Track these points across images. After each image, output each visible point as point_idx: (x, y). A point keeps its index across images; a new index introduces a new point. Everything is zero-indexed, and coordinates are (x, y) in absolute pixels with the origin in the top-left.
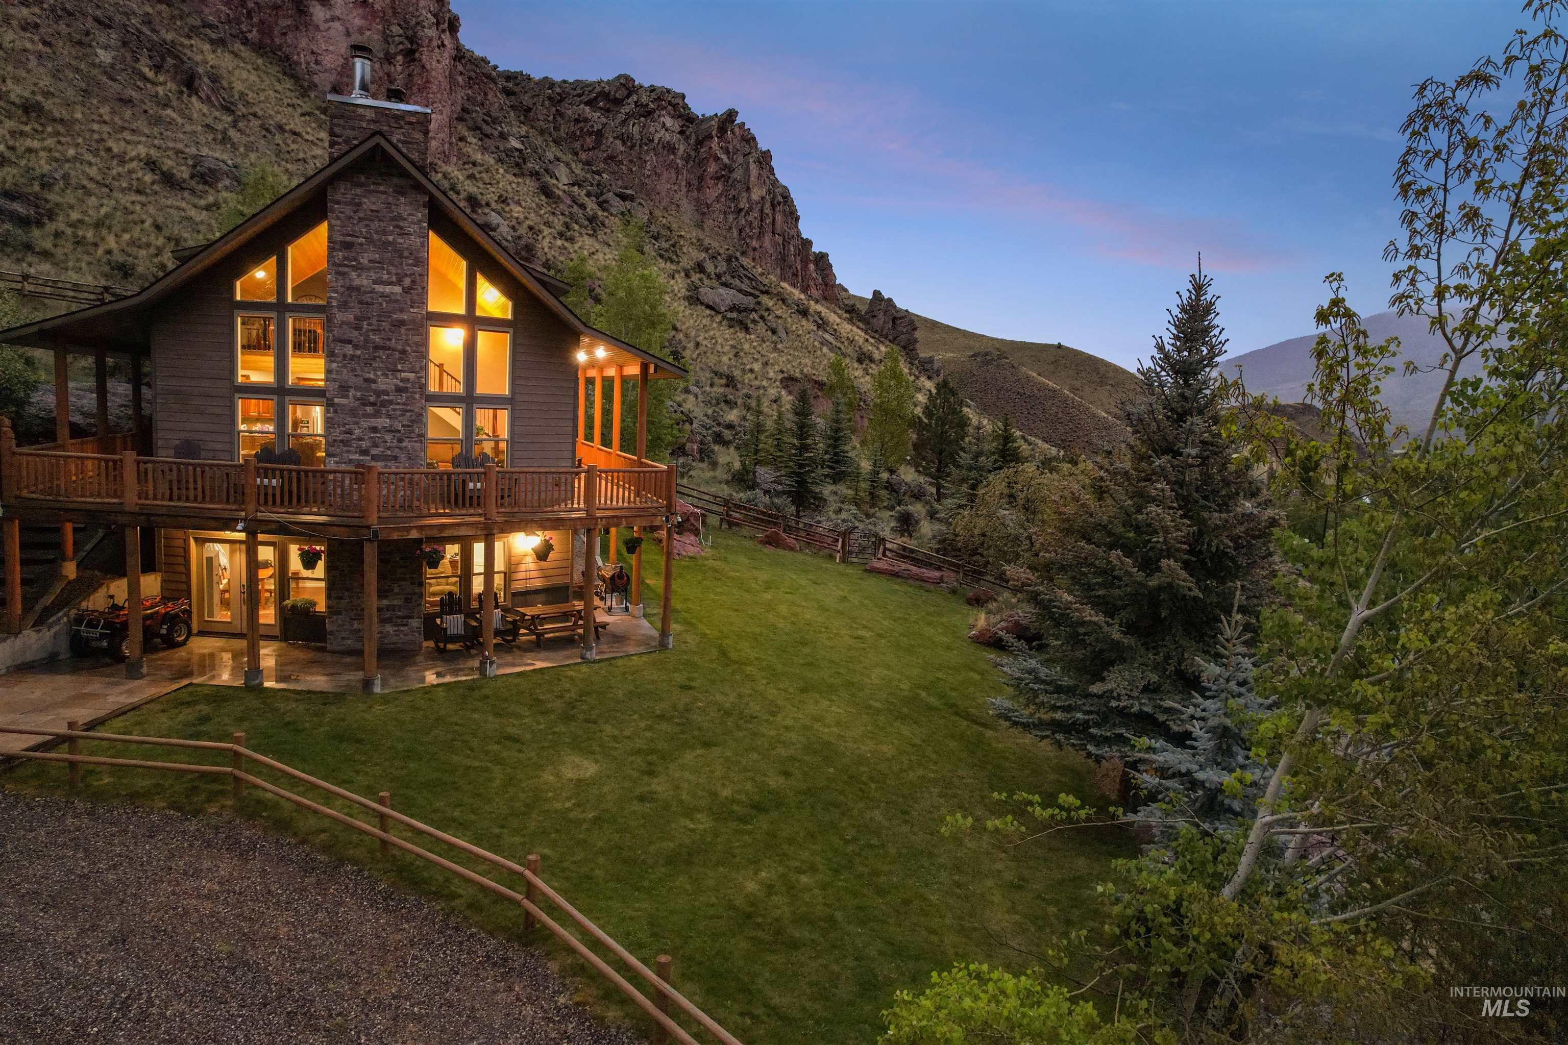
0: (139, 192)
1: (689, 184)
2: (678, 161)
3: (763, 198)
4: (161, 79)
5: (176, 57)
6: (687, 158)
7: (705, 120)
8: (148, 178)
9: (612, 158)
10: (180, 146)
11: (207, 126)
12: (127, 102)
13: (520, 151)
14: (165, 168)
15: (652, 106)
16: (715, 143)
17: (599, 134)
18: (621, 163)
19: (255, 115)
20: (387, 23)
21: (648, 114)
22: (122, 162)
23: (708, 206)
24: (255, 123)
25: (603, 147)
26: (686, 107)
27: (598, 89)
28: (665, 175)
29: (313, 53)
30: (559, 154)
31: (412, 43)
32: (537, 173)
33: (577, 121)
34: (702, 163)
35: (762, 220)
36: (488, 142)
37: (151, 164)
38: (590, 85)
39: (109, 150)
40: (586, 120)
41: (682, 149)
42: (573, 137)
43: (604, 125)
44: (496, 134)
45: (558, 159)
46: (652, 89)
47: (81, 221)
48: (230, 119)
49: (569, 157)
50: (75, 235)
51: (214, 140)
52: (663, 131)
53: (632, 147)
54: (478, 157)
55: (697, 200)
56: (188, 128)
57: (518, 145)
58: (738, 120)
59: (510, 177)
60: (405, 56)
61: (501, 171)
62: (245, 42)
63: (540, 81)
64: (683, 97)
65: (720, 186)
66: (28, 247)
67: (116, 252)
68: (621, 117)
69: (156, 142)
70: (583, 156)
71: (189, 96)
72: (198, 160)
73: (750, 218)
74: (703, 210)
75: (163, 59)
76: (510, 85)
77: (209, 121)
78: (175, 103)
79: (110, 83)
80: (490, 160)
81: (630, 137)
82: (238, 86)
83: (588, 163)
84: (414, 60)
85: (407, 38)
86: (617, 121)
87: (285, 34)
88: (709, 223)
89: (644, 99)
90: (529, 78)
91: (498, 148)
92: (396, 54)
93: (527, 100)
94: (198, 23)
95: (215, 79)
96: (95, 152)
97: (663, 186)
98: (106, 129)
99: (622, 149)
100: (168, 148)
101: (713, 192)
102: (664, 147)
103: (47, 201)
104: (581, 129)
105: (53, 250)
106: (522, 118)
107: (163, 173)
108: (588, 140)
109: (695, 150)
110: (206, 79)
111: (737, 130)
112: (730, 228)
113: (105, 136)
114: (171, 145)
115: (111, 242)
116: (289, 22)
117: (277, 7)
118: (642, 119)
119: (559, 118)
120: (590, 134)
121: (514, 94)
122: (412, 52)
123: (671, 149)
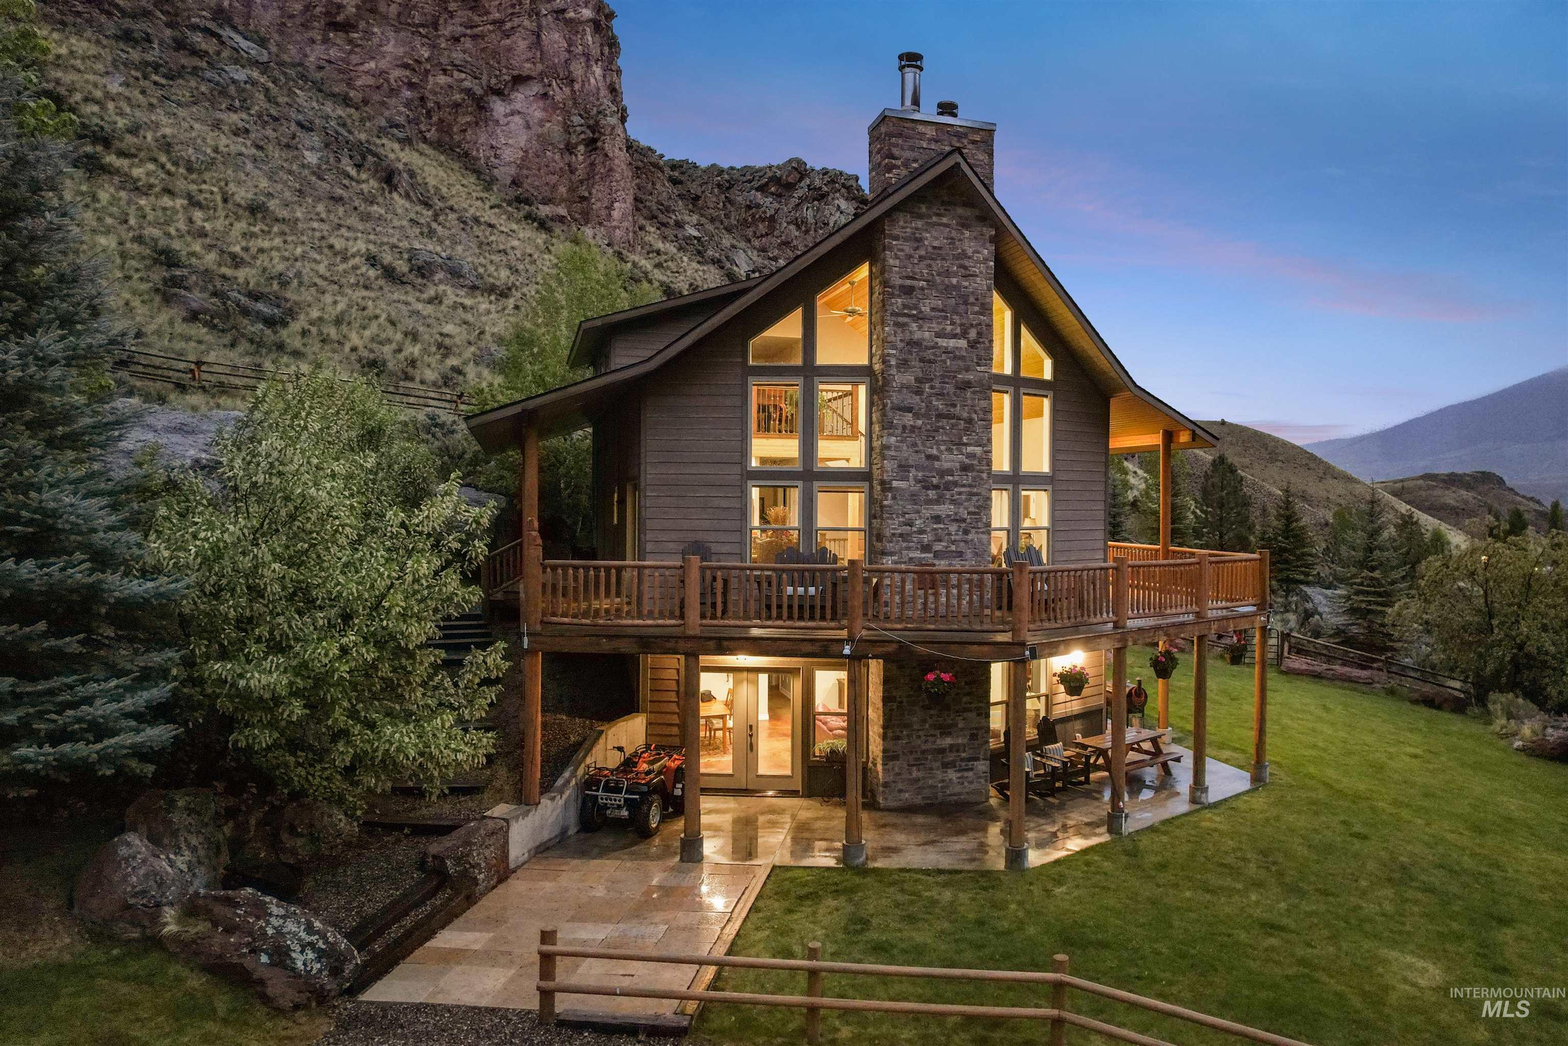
0: (366, 287)
4: (364, 176)
5: (375, 155)
8: (372, 273)
10: (394, 240)
11: (411, 220)
12: (339, 200)
13: (698, 239)
14: (386, 262)
15: (825, 189)
17: (772, 220)
19: (451, 209)
20: (567, 113)
21: (822, 197)
22: (345, 259)
24: (452, 216)
27: (769, 174)
29: (492, 147)
30: (735, 242)
31: (594, 133)
32: (719, 261)
33: (748, 208)
36: (668, 232)
37: (372, 260)
38: (760, 170)
39: (331, 247)
40: (757, 207)
43: (778, 210)
44: (672, 222)
45: (733, 246)
46: (825, 172)
47: (320, 319)
48: (430, 213)
49: (743, 244)
50: (320, 333)
51: (422, 234)
53: (807, 232)
54: (660, 245)
56: (396, 223)
57: (695, 233)
59: (695, 265)
60: (587, 146)
61: (685, 259)
62: (425, 140)
63: (708, 168)
64: (857, 179)
66: (280, 347)
67: (361, 348)
68: (794, 201)
69: (372, 237)
70: (756, 243)
71: (390, 192)
72: (413, 254)
75: (364, 158)
76: (676, 174)
77: (413, 216)
78: (380, 200)
79: (320, 182)
80: (671, 248)
81: (804, 222)
82: (432, 182)
83: (763, 250)
84: (596, 149)
85: (589, 127)
86: (790, 206)
87: (465, 131)
90: (695, 166)
91: (676, 236)
92: (577, 144)
93: (695, 188)
94: (383, 123)
95: (412, 174)
96: (319, 250)
98: (325, 227)
99: (797, 234)
100: (382, 244)
103: (287, 300)
105: (303, 350)
106: (690, 206)
107: (383, 267)
110: (405, 175)
113: (326, 233)
114: (385, 240)
115: (355, 339)
116: (468, 119)
117: (457, 105)
118: (816, 203)
119: (729, 206)
120: (763, 220)
121: (681, 182)
122: (594, 141)
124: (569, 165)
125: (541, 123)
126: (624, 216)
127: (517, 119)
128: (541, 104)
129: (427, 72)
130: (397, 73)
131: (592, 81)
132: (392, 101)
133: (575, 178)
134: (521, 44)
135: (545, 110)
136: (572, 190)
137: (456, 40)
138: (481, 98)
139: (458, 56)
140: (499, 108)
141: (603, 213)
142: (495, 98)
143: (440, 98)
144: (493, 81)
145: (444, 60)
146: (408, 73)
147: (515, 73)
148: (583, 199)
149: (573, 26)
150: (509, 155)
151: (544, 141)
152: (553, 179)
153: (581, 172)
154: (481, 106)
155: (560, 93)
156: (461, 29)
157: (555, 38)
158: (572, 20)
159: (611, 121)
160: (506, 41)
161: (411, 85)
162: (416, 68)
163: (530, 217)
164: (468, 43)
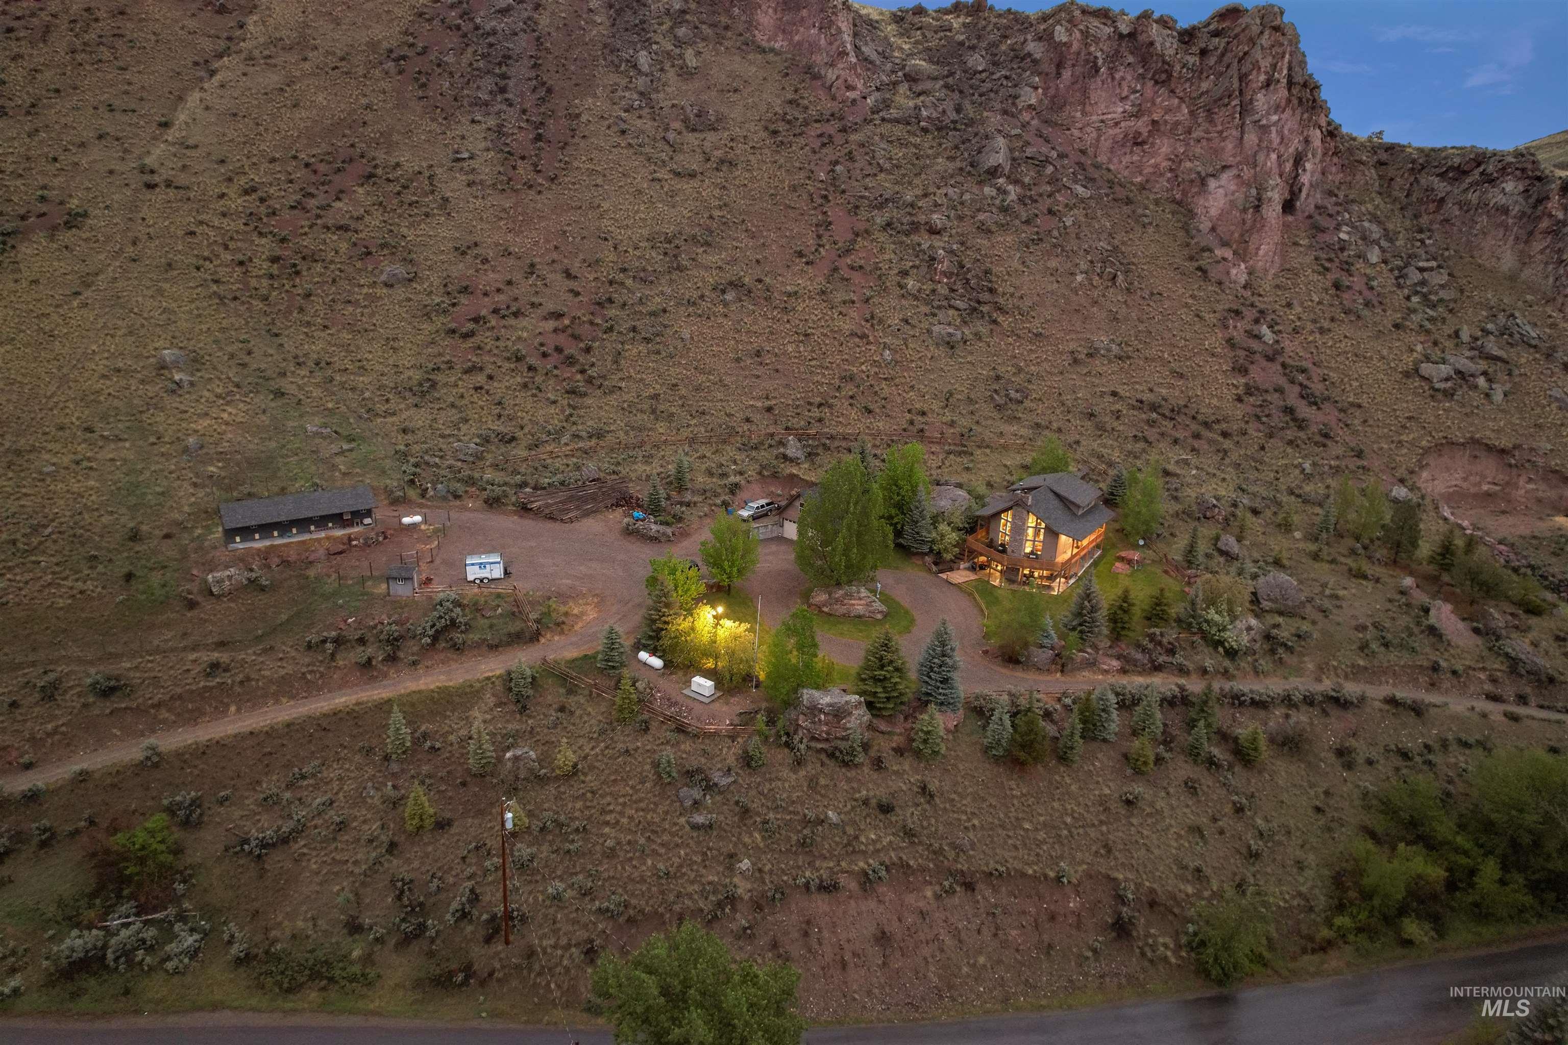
1: (1517, 238)
2: (1510, 221)
6: (1521, 216)
9: (1447, 221)
15: (1495, 175)
17: (1442, 200)
18: (1452, 225)
20: (1248, 187)
21: (1492, 181)
23: (1530, 257)
25: (1442, 211)
26: (1537, 168)
28: (1493, 232)
29: (1204, 208)
33: (1427, 190)
34: (1536, 219)
40: (1433, 189)
41: (1515, 210)
43: (1448, 193)
52: (1501, 196)
53: (1467, 211)
55: (1521, 252)
65: (1548, 240)
68: (1465, 186)
74: (1525, 259)
81: (1468, 203)
86: (1461, 189)
88: (1527, 272)
89: (1490, 168)
92: (1249, 208)
97: (1488, 243)
99: (1457, 213)
101: (1537, 246)
102: (1497, 210)
104: (1428, 196)
108: (1431, 205)
109: (1534, 208)
112: (1547, 277)
116: (1196, 190)
117: (1192, 181)
118: (1485, 186)
120: (1434, 201)
122: (1258, 206)
123: (1505, 210)
124: (1243, 220)
125: (1233, 194)
126: (1266, 254)
127: (1221, 191)
128: (1236, 181)
129: (1181, 160)
130: (1165, 164)
131: (1269, 165)
132: (1161, 180)
133: (1244, 228)
134: (1229, 146)
135: (1237, 185)
136: (1242, 235)
137: (1199, 141)
138: (1204, 178)
139: (1198, 150)
140: (1212, 184)
141: (1254, 251)
142: (1211, 179)
143: (1185, 177)
144: (1211, 168)
145: (1191, 154)
146: (1170, 163)
147: (1223, 163)
148: (1246, 242)
149: (1264, 129)
150: (1214, 212)
151: (1232, 203)
152: (1233, 228)
153: (1249, 223)
154: (1203, 182)
155: (1247, 173)
156: (1202, 134)
157: (1251, 138)
158: (1263, 126)
159: (1269, 194)
160: (1223, 144)
161: (1171, 170)
162: (1176, 160)
163: (1199, 269)
164: (1204, 143)
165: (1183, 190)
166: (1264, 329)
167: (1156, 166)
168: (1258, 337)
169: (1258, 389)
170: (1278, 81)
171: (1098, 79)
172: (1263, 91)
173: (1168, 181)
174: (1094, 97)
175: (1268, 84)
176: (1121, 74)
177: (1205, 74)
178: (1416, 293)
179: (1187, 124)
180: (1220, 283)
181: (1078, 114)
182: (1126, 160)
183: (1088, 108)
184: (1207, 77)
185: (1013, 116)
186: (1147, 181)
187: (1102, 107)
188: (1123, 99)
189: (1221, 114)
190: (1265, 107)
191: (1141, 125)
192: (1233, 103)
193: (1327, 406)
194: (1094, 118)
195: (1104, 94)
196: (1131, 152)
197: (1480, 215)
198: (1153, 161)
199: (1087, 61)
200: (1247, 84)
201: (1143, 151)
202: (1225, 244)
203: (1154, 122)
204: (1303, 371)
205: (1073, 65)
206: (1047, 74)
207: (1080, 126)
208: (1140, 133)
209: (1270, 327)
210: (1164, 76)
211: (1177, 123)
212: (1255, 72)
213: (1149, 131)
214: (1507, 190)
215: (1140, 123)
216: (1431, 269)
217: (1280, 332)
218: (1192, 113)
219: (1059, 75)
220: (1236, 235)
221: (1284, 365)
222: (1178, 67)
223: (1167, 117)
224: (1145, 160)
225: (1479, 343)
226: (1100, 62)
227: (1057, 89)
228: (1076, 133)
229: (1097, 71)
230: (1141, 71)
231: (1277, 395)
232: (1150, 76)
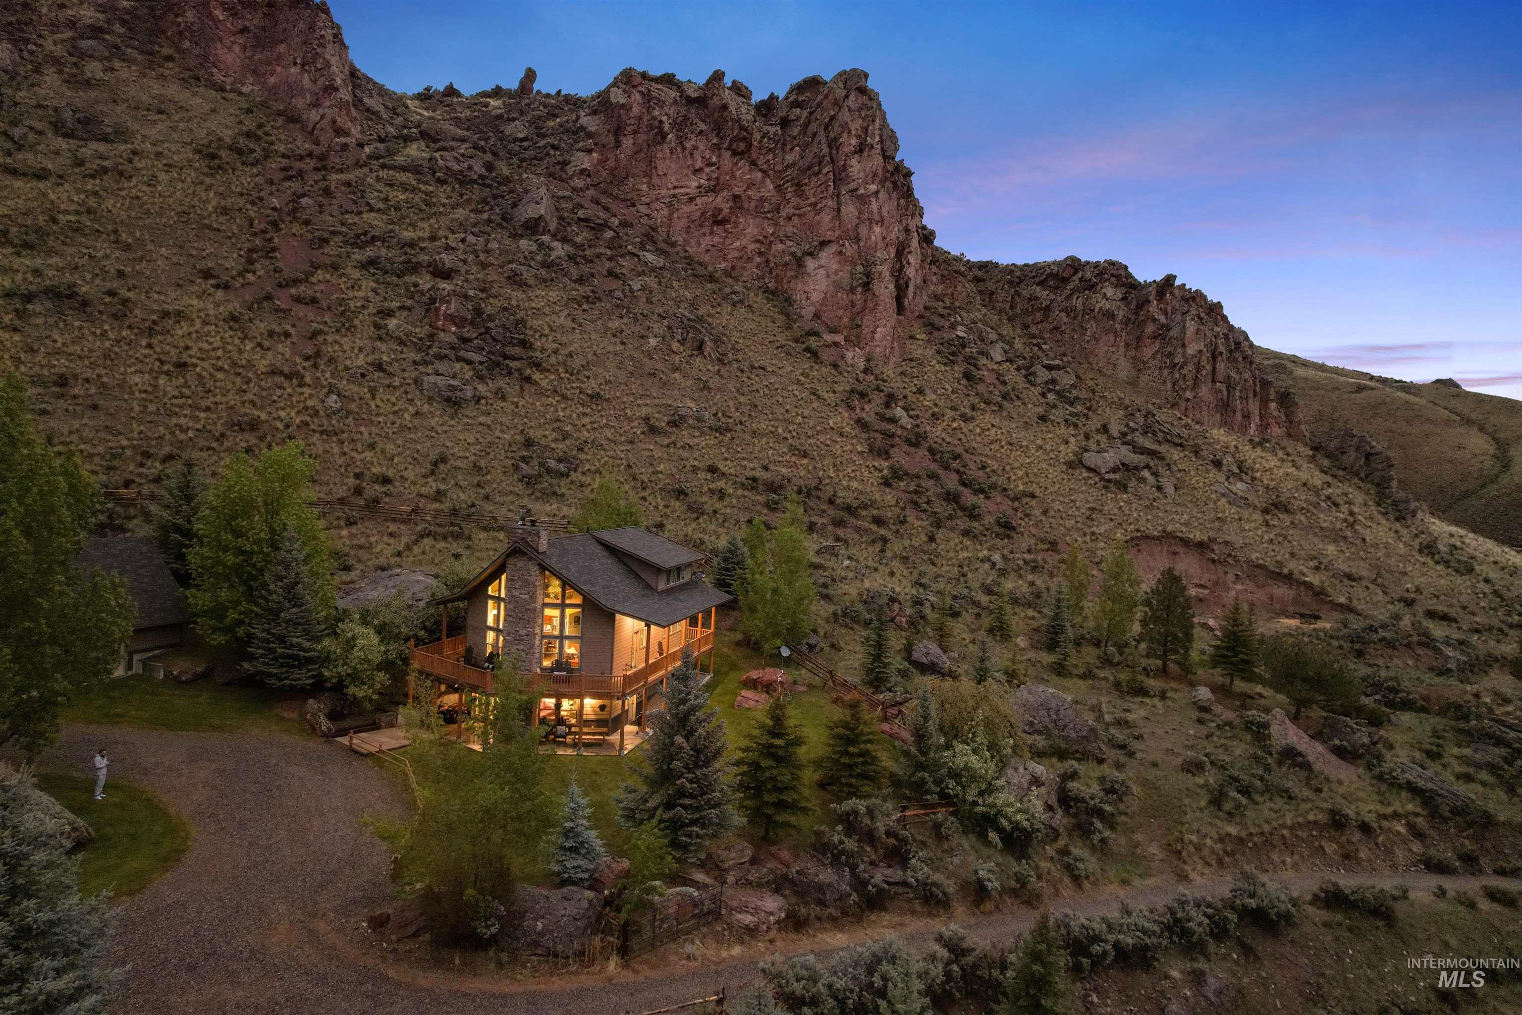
1: (1127, 345)
2: (1117, 326)
3: (1200, 351)
4: (683, 349)
6: (1127, 322)
7: (1147, 285)
9: (1056, 328)
12: (652, 374)
13: (962, 338)
15: (1094, 281)
16: (1153, 308)
17: (1048, 309)
18: (1063, 333)
20: (853, 264)
21: (1092, 287)
23: (1144, 363)
25: (1050, 320)
26: (1129, 276)
27: (1048, 271)
28: (1104, 338)
29: (805, 292)
31: (867, 278)
33: (1030, 299)
34: (1141, 325)
35: (1198, 372)
36: (935, 335)
40: (1036, 298)
41: (1120, 316)
42: (1025, 312)
43: (1052, 301)
48: (717, 368)
49: (1017, 332)
52: (1104, 301)
53: (1075, 318)
54: (918, 352)
55: (1134, 358)
56: (683, 384)
57: (962, 333)
58: (1178, 282)
59: (939, 367)
60: (863, 288)
61: (933, 362)
62: (764, 291)
65: (1157, 344)
68: (1067, 292)
70: (1033, 328)
71: (696, 357)
73: (1184, 372)
74: (1139, 366)
77: (701, 374)
78: (684, 366)
80: (929, 353)
81: (1074, 309)
82: (735, 338)
83: (1034, 336)
84: (868, 290)
85: (864, 275)
86: (1064, 296)
87: (789, 282)
88: (1144, 378)
89: (1088, 275)
91: (942, 339)
92: (857, 287)
93: (991, 286)
97: (1102, 349)
99: (1066, 320)
101: (1148, 352)
102: (1104, 315)
104: (1033, 306)
106: (986, 301)
108: (1038, 315)
109: (1137, 314)
111: (1176, 292)
112: (1166, 381)
116: (792, 273)
117: (786, 264)
118: (1087, 292)
119: (1017, 298)
120: (1040, 310)
121: (983, 280)
122: (868, 283)
123: (1111, 315)
124: (852, 302)
125: (836, 274)
126: (884, 338)
127: (822, 271)
128: (837, 259)
129: (771, 242)
130: (752, 246)
131: (873, 237)
132: (748, 266)
133: (854, 311)
134: (826, 218)
135: (839, 263)
136: (852, 319)
137: (789, 219)
138: (800, 258)
139: (790, 229)
140: (810, 264)
141: (869, 335)
142: (808, 258)
143: (777, 260)
144: (808, 246)
145: (781, 234)
146: (758, 245)
147: (821, 239)
148: (858, 326)
149: (863, 200)
150: (815, 297)
151: (837, 285)
152: (841, 312)
153: (859, 305)
154: (799, 263)
155: (850, 250)
156: (792, 211)
157: (850, 210)
158: (862, 195)
159: (879, 268)
160: (818, 218)
161: (760, 254)
162: (764, 241)
163: (808, 350)
164: (796, 220)
165: (777, 275)
166: (899, 412)
167: (744, 248)
168: (893, 420)
169: (907, 474)
170: (872, 146)
171: (666, 147)
172: (857, 156)
173: (758, 266)
174: (661, 167)
175: (860, 150)
176: (692, 142)
177: (789, 146)
178: (1050, 391)
179: (773, 200)
180: (835, 366)
181: (644, 187)
182: (706, 242)
183: (656, 181)
184: (792, 149)
185: (562, 180)
186: (733, 268)
187: (672, 180)
188: (696, 171)
189: (812, 184)
190: (862, 175)
191: (722, 201)
192: (825, 171)
193: (993, 493)
194: (664, 192)
195: (673, 165)
196: (711, 233)
197: (1088, 321)
198: (738, 243)
199: (650, 127)
200: (838, 149)
201: (726, 231)
202: (833, 331)
203: (736, 198)
204: (956, 457)
205: (635, 132)
206: (604, 146)
207: (648, 200)
208: (720, 210)
209: (905, 409)
210: (742, 146)
211: (762, 200)
212: (845, 135)
213: (731, 208)
214: (1108, 295)
215: (719, 199)
216: (1058, 368)
217: (917, 416)
218: (778, 188)
219: (618, 144)
220: (846, 320)
221: (931, 451)
222: (757, 136)
223: (750, 193)
224: (728, 241)
225: (1129, 437)
226: (666, 127)
227: (617, 160)
228: (643, 209)
229: (664, 137)
230: (715, 141)
231: (931, 482)
232: (725, 145)
